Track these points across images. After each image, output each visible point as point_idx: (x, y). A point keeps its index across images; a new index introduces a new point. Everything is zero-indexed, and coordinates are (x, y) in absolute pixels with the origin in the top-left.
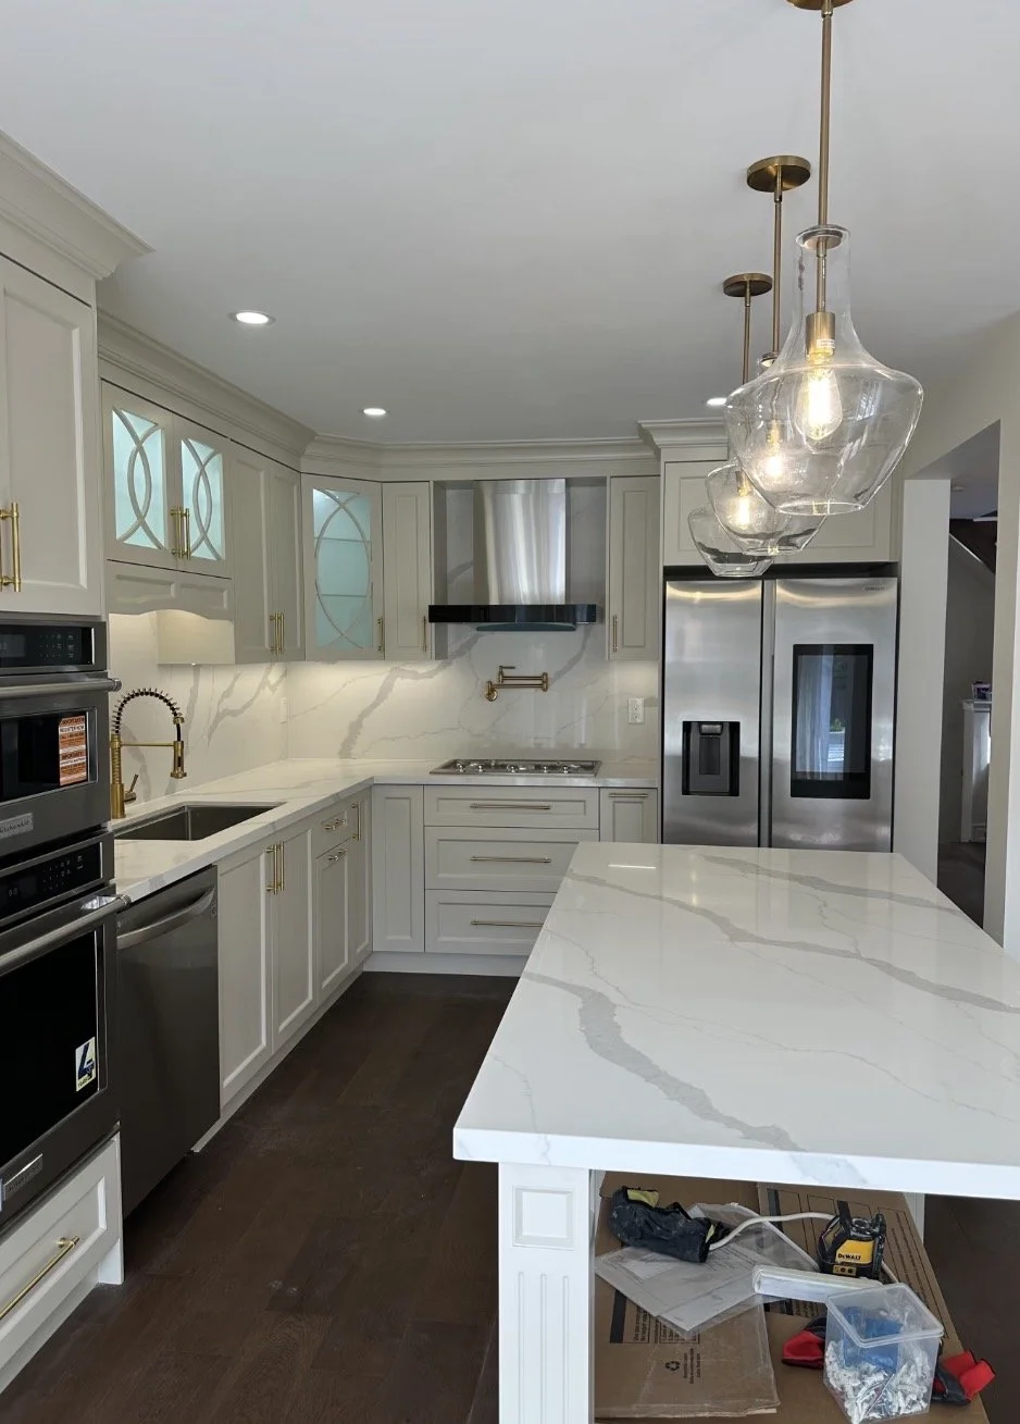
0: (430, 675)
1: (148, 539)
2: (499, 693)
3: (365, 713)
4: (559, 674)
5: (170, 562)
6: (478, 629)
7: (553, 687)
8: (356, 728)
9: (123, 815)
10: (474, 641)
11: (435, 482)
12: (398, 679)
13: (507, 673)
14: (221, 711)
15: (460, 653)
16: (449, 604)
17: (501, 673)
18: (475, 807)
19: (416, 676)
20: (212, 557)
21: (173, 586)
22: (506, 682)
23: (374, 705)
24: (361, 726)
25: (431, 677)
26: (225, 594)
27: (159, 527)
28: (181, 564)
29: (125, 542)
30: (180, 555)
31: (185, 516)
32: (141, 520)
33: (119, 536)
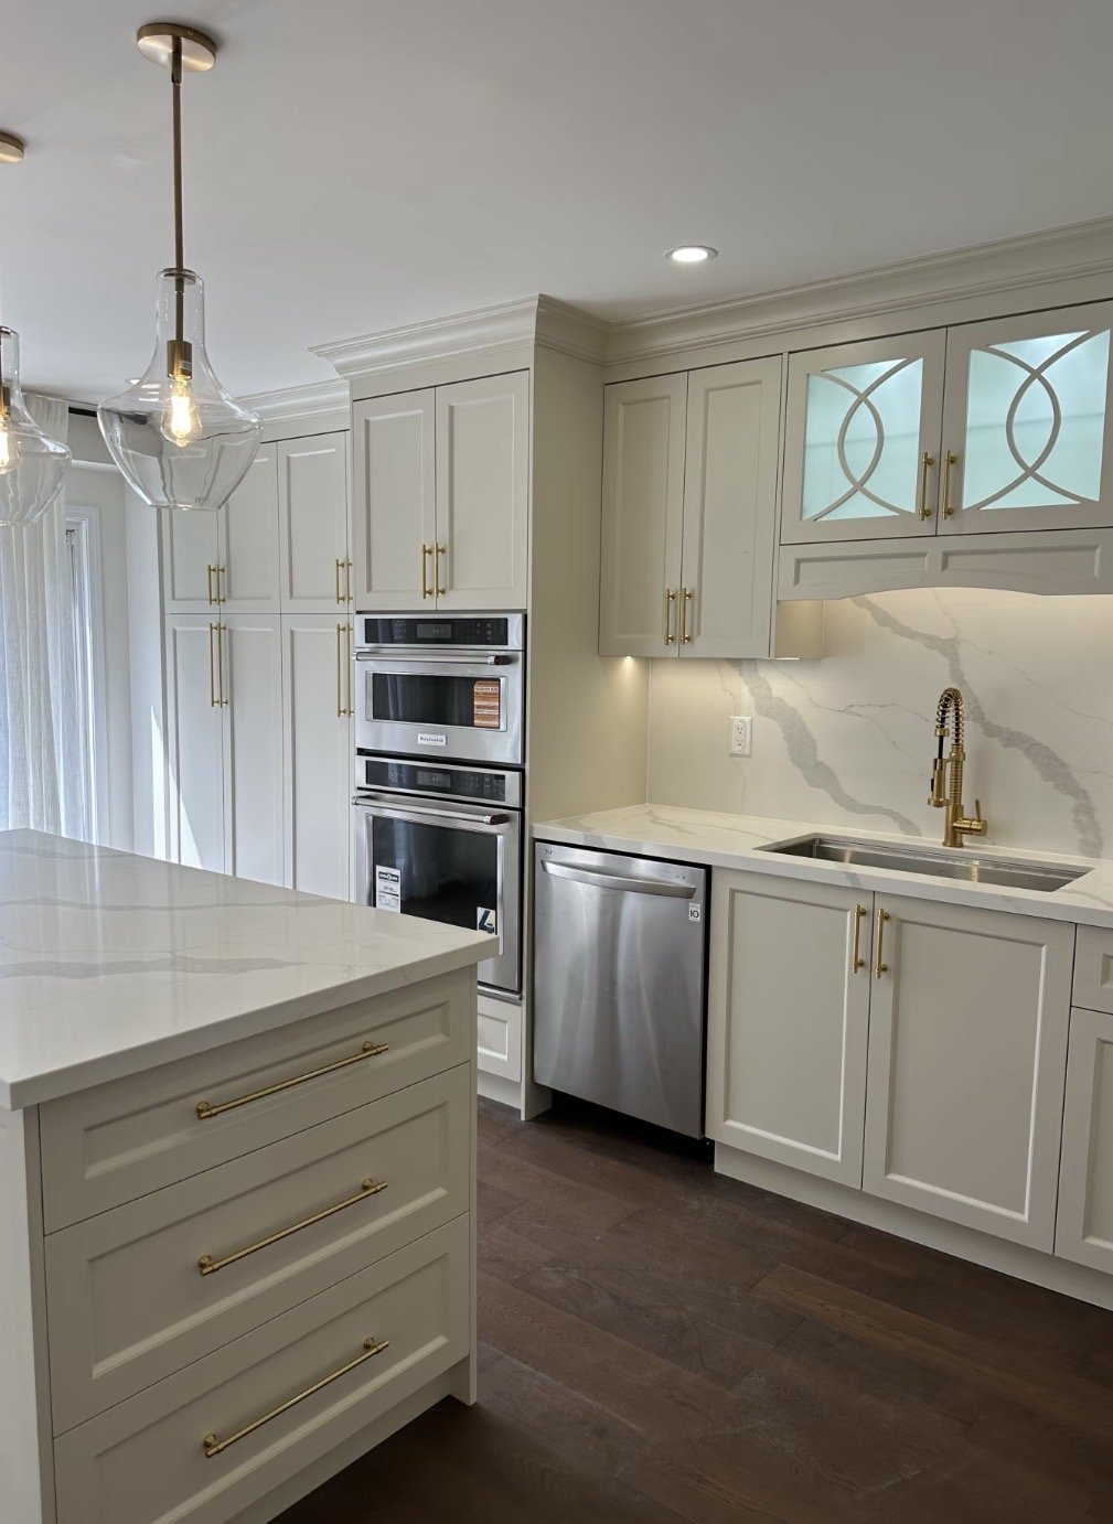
1: (878, 506)
21: (927, 557)
27: (900, 487)
28: (946, 525)
29: (825, 519)
30: (941, 514)
31: (956, 461)
32: (859, 487)
33: (810, 513)
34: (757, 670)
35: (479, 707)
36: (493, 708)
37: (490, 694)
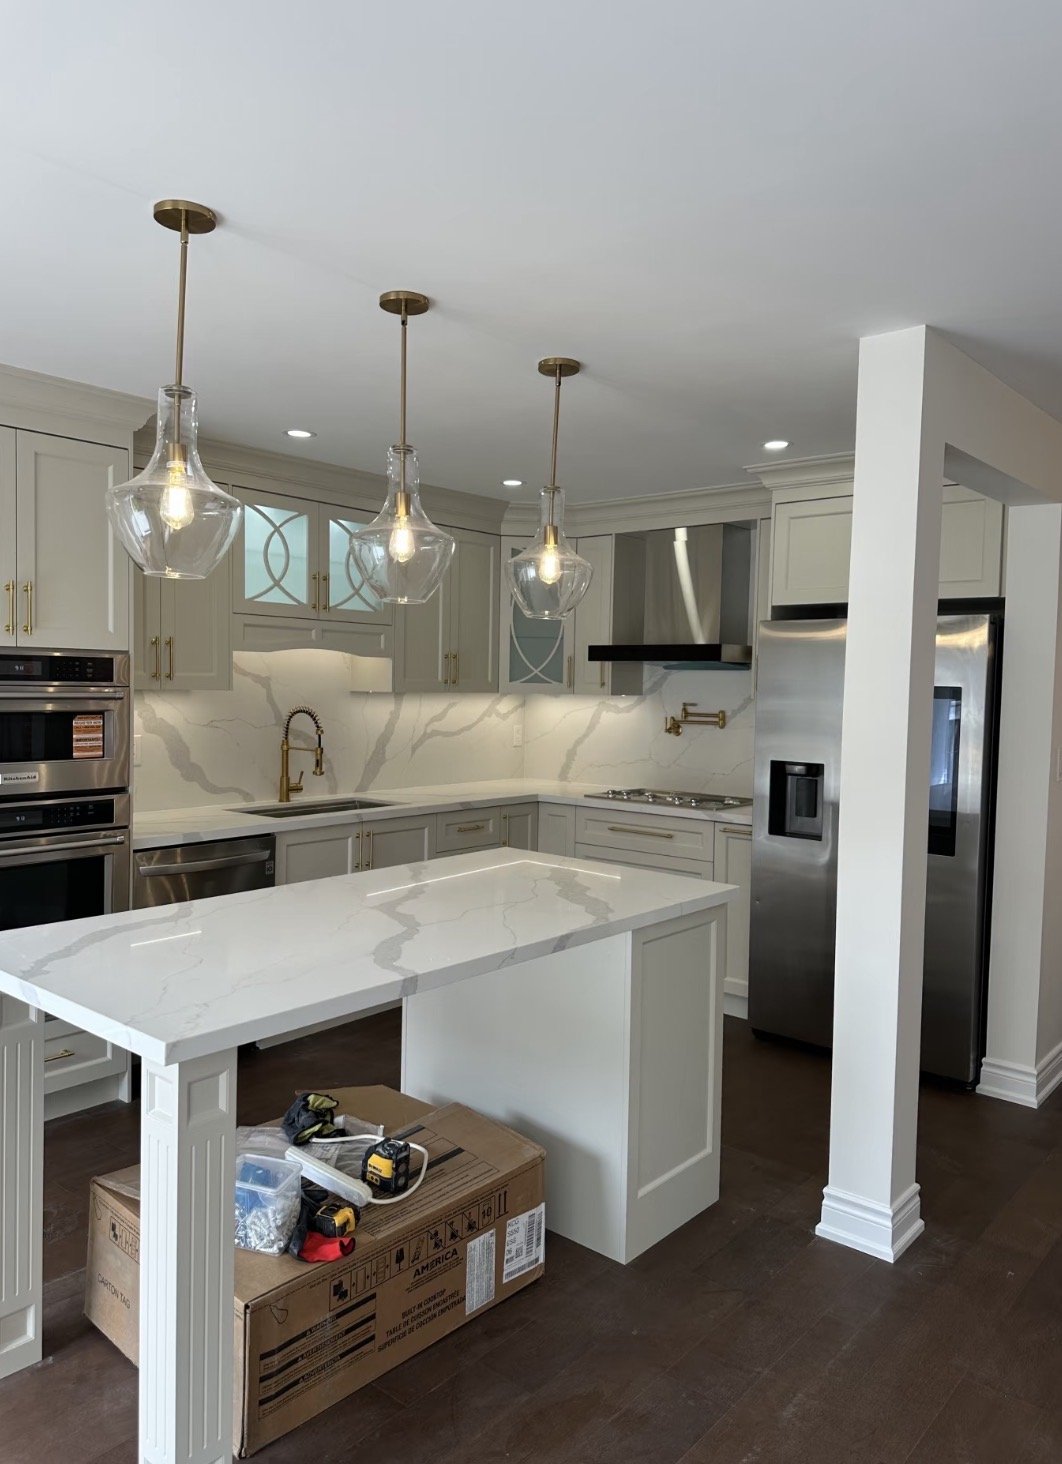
0: (628, 710)
1: (286, 597)
2: (685, 729)
3: (579, 742)
4: (735, 713)
5: (313, 614)
6: (666, 668)
7: (730, 723)
8: (571, 755)
9: (288, 800)
10: (664, 678)
11: (616, 534)
12: (604, 713)
13: (691, 709)
14: (429, 731)
15: (652, 690)
16: (645, 643)
17: (684, 710)
18: (612, 829)
19: (619, 711)
20: (369, 609)
21: (314, 631)
22: (690, 718)
23: (586, 736)
24: (575, 754)
25: (628, 711)
26: (382, 637)
27: (298, 588)
28: (323, 615)
29: (256, 600)
30: (321, 608)
31: (326, 579)
32: (277, 583)
33: (248, 595)
34: (143, 699)
35: (77, 740)
36: (97, 739)
37: (93, 727)
